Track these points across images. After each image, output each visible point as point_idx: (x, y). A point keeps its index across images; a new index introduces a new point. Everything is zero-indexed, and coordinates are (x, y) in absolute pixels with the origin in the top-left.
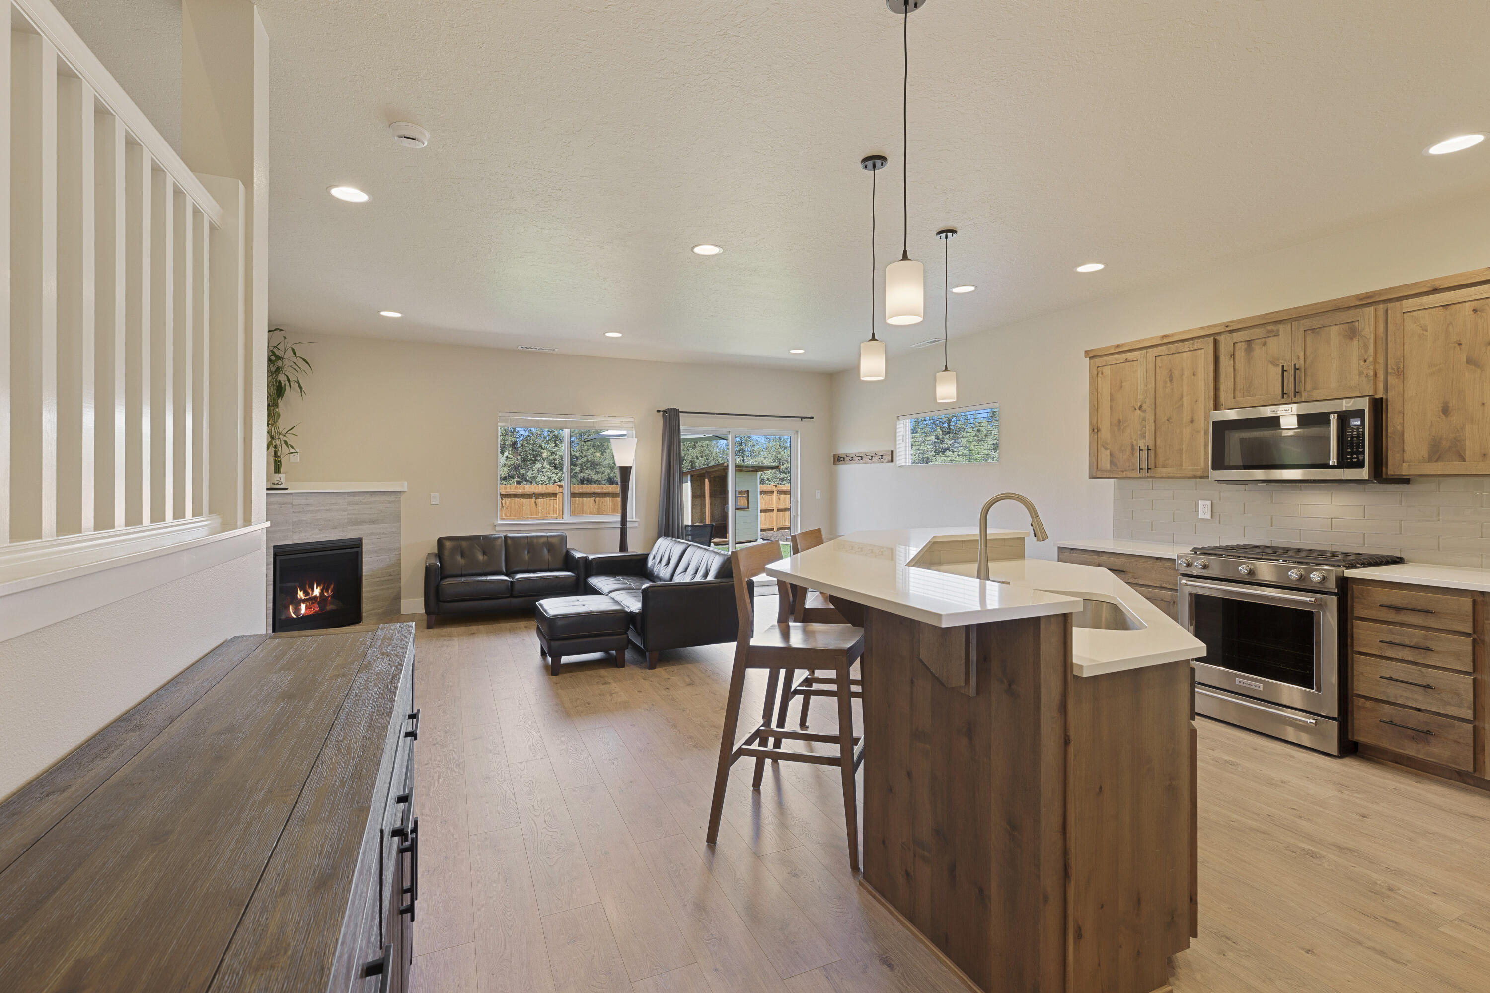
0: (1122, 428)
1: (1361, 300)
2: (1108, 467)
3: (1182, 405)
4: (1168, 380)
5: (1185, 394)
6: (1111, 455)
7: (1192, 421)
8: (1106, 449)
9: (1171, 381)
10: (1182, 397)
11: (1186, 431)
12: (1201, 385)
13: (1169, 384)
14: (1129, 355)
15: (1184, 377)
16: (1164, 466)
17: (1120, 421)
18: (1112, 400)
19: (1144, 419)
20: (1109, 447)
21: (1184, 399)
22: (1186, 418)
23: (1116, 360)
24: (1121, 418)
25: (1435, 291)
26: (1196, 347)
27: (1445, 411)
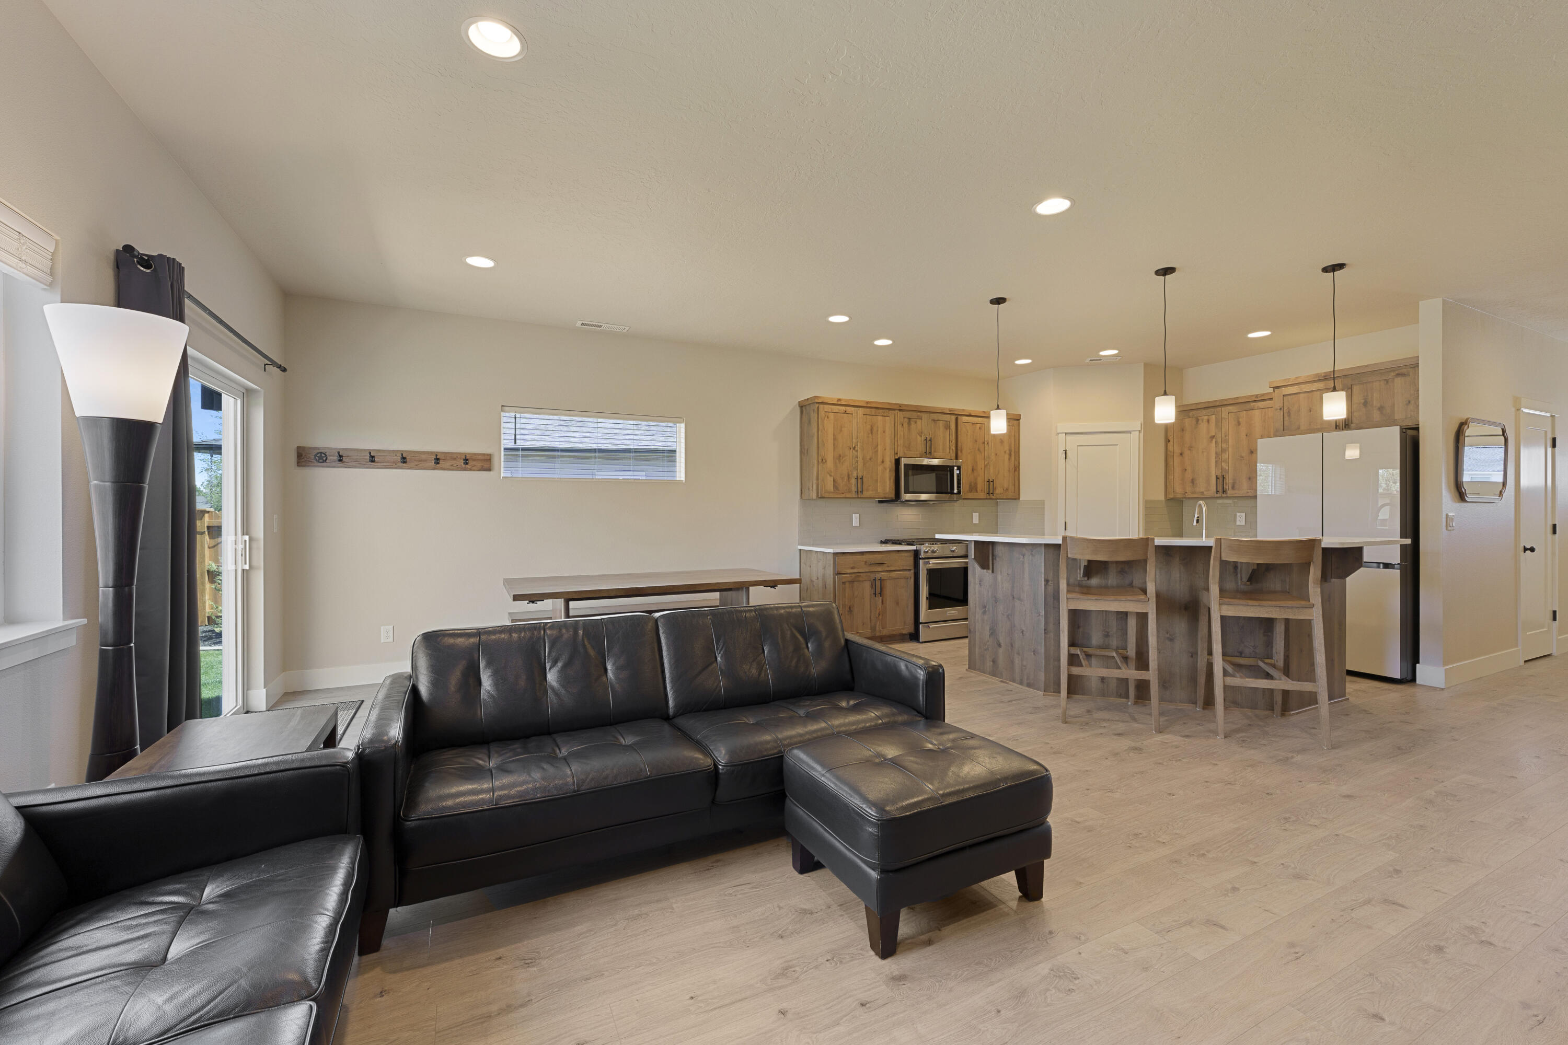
0: (842, 461)
1: (950, 411)
2: (832, 489)
3: (877, 451)
4: (870, 432)
5: (879, 443)
6: (834, 480)
7: (883, 462)
8: (831, 476)
9: (872, 433)
10: (878, 445)
11: (880, 468)
12: (888, 441)
13: (870, 435)
14: (849, 409)
15: (879, 433)
16: (867, 490)
17: (840, 456)
18: (835, 439)
19: (857, 457)
20: (832, 474)
21: (879, 446)
22: (880, 460)
23: (839, 410)
24: (841, 453)
25: (970, 415)
26: (885, 415)
27: (973, 470)
